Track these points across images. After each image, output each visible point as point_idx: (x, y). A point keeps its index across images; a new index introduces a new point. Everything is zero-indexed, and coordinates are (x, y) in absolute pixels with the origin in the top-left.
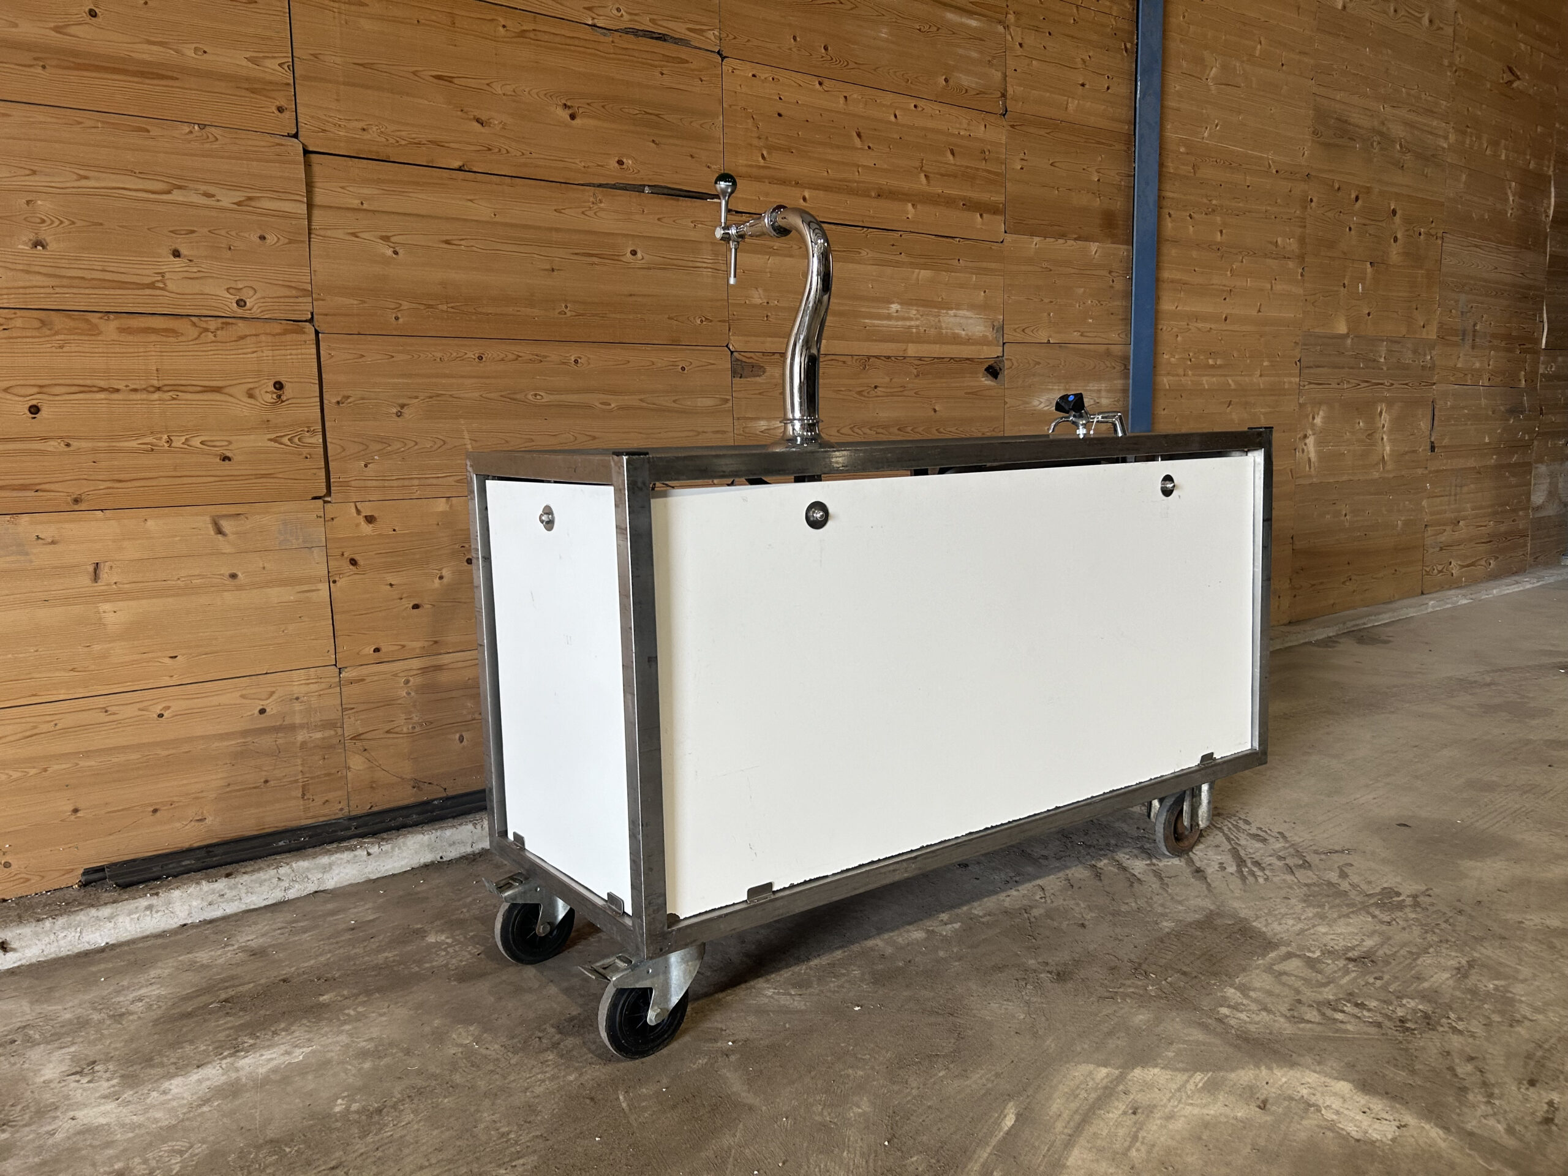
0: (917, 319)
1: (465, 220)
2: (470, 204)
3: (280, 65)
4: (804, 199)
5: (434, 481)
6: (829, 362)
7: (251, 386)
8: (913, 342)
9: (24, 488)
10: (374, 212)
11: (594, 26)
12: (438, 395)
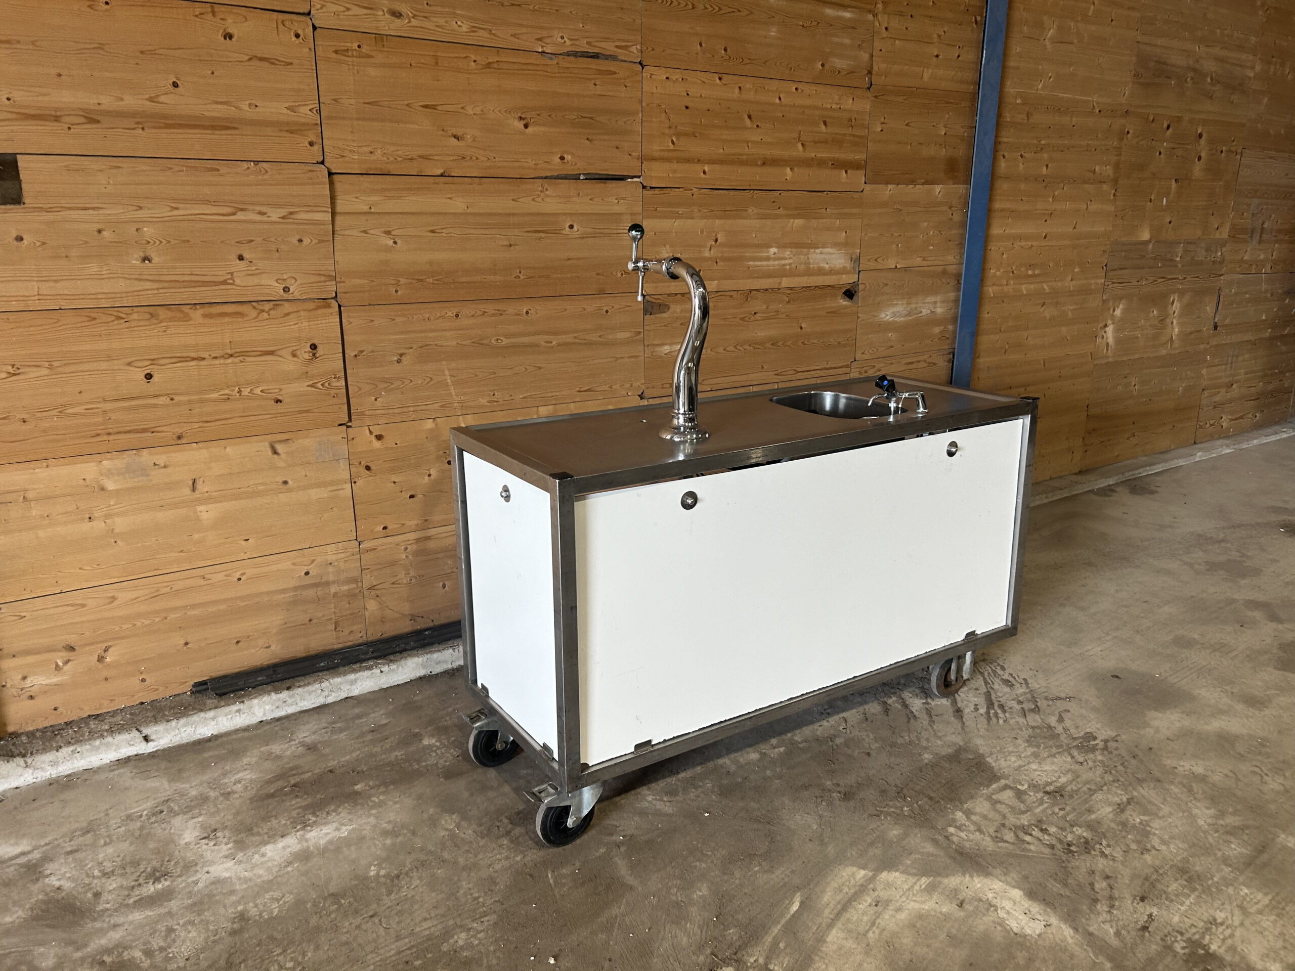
0: (790, 258)
1: (446, 214)
2: (449, 201)
3: (310, 110)
4: (704, 172)
5: (424, 407)
6: (720, 298)
7: (294, 348)
8: (786, 276)
9: (144, 431)
10: (379, 213)
11: (544, 52)
12: (427, 345)
